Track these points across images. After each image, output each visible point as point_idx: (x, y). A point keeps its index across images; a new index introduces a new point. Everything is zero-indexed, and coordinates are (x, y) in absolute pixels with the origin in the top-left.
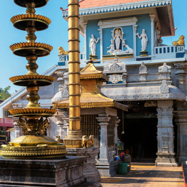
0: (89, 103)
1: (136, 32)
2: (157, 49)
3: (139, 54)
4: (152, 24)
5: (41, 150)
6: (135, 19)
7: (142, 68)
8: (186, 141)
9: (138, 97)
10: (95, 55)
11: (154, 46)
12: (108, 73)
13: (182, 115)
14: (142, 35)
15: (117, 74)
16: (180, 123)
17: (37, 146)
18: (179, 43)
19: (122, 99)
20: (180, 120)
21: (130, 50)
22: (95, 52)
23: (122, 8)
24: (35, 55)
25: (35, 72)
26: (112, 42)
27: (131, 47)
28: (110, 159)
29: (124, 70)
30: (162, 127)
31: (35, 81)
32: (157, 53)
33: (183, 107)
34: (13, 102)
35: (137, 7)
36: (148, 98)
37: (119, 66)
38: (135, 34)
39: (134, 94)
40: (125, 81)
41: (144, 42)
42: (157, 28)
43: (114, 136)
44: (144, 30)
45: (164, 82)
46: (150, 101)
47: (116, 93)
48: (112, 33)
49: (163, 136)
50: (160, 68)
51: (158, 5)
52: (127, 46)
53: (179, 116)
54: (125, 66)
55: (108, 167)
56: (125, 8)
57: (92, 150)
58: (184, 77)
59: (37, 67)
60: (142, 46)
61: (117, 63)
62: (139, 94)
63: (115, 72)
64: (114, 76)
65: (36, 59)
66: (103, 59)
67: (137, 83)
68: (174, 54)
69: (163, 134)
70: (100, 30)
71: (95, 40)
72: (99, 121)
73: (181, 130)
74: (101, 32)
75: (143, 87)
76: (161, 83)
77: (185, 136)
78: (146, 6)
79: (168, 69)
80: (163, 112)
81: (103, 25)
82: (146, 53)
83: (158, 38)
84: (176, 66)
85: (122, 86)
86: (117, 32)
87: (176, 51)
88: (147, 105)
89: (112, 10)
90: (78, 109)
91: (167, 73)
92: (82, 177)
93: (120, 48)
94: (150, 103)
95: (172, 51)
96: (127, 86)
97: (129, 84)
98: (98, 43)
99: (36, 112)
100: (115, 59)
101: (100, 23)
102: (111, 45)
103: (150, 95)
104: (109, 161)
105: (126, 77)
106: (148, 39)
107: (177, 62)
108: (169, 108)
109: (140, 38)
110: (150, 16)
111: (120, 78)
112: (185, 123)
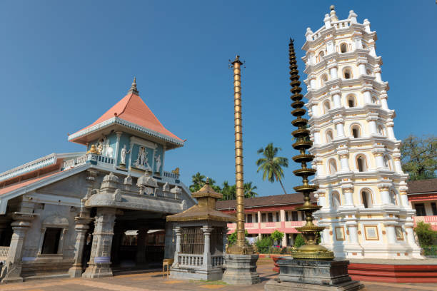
10: (124, 164)
18: (176, 172)
21: (150, 168)
22: (124, 161)
26: (138, 157)
41: (159, 164)
44: (159, 156)
60: (157, 167)
71: (126, 150)
98: (128, 154)
102: (137, 160)
109: (157, 160)
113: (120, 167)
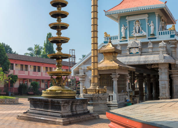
0: (106, 67)
1: (148, 23)
2: (160, 32)
3: (150, 35)
4: (157, 18)
5: (58, 94)
6: (147, 15)
7: (150, 44)
8: (177, 89)
9: (146, 62)
10: (124, 36)
11: (158, 31)
12: (130, 47)
13: (174, 73)
14: (151, 25)
15: (136, 48)
16: (173, 78)
17: (57, 91)
18: (172, 29)
19: (137, 63)
20: (173, 76)
21: (144, 33)
22: (124, 35)
23: (138, 9)
24: (60, 43)
25: (60, 52)
26: (134, 28)
27: (145, 31)
28: (120, 101)
29: (140, 45)
30: (161, 80)
31: (60, 57)
32: (160, 35)
33: (175, 67)
34: (79, 66)
35: (146, 9)
36: (152, 63)
37: (136, 43)
38: (147, 24)
39: (144, 60)
40: (140, 52)
41: (152, 28)
42: (162, 20)
43: (126, 86)
44: (152, 21)
45: (161, 52)
46: (154, 64)
47: (134, 59)
48: (134, 23)
49: (162, 86)
50: (160, 44)
51: (162, 7)
52: (142, 31)
53: (173, 73)
54: (140, 43)
55: (117, 105)
56: (140, 9)
57: (102, 95)
58: (175, 49)
59: (62, 49)
60: (151, 30)
61: (136, 41)
62: (147, 60)
63: (134, 46)
64: (134, 49)
65: (61, 45)
66: (129, 39)
67: (147, 53)
68: (169, 35)
69: (162, 85)
70: (127, 21)
71: (124, 27)
72: (112, 77)
73: (174, 82)
74: (128, 23)
75: (150, 56)
76: (159, 53)
77: (177, 85)
78: (151, 8)
79: (164, 45)
80: (162, 71)
81: (129, 19)
82: (153, 35)
83: (163, 26)
84: (170, 43)
85: (138, 55)
86: (137, 22)
87: (170, 34)
88: (153, 67)
89: (132, 10)
90: (96, 71)
91: (164, 47)
92: (86, 110)
93: (139, 32)
94: (155, 65)
95: (168, 34)
96: (141, 55)
97: (142, 54)
98: (126, 29)
99: (59, 73)
100: (135, 39)
101: (127, 18)
102: (133, 30)
103: (153, 60)
104: (118, 102)
105: (141, 50)
106: (154, 27)
107: (171, 40)
108: (165, 68)
109: (150, 26)
110: (155, 13)
111: (137, 50)
112: (176, 78)
113: (122, 39)
